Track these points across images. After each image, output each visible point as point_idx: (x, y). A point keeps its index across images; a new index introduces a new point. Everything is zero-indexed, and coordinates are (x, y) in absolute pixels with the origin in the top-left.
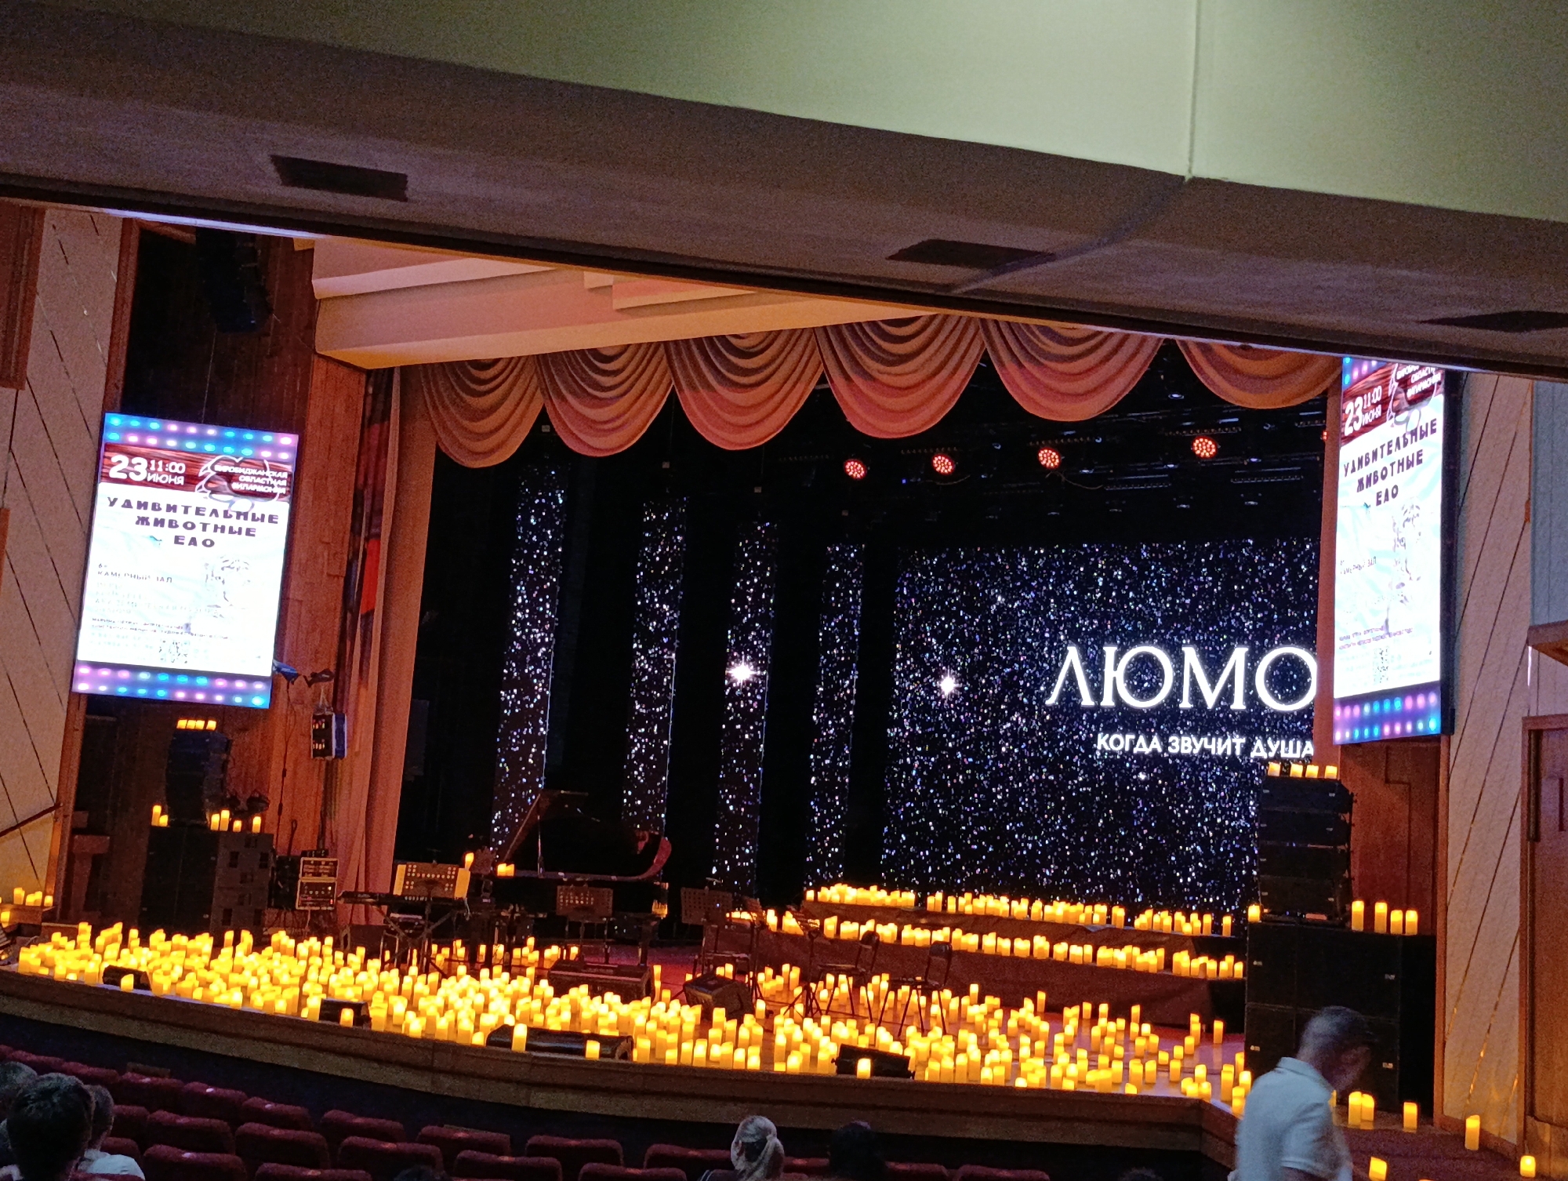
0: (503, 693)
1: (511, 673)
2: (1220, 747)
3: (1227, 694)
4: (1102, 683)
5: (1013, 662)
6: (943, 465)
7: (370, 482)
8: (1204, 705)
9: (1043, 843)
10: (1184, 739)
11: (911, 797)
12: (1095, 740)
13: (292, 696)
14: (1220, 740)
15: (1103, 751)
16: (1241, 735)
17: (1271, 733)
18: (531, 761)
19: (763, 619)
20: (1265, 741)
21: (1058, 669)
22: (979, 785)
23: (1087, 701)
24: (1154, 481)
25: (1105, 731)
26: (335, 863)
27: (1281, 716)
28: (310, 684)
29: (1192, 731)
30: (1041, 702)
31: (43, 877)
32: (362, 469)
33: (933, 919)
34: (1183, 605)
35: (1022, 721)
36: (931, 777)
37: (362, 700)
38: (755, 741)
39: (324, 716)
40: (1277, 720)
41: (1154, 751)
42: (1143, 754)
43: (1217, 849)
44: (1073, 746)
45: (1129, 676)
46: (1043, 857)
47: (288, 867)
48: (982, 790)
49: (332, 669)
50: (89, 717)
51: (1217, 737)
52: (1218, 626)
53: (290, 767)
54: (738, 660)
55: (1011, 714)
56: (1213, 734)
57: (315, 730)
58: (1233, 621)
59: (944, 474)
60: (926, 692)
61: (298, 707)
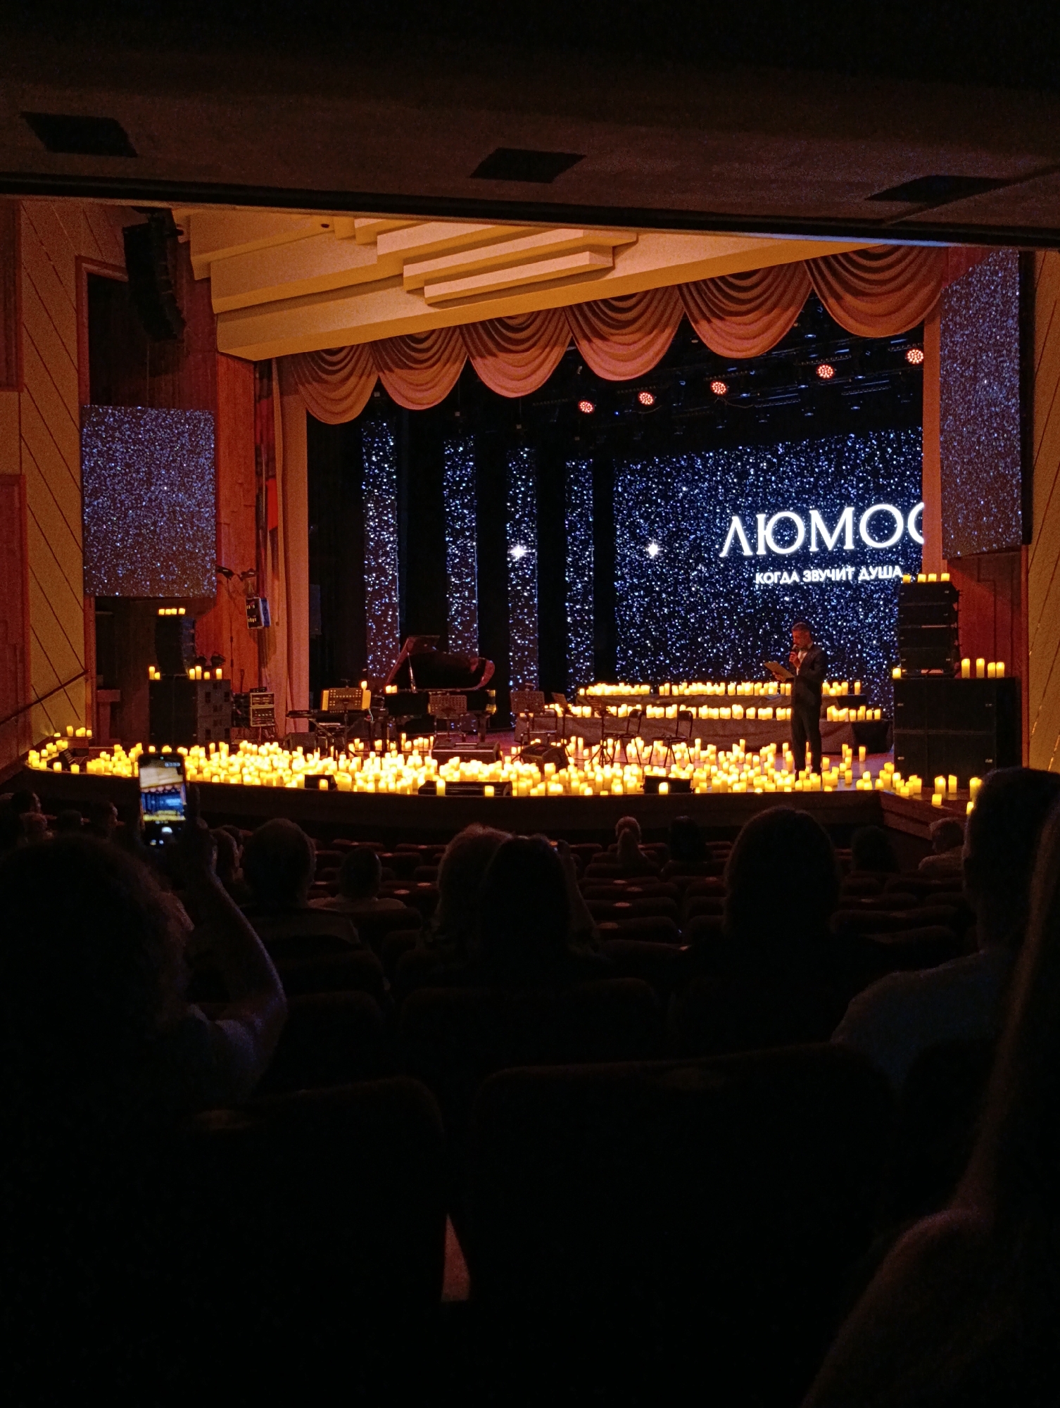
0: (366, 577)
1: (370, 563)
2: (837, 575)
3: (841, 540)
4: (757, 539)
5: (696, 530)
6: (646, 399)
7: (265, 438)
8: (826, 548)
9: (723, 647)
10: (814, 571)
11: (633, 625)
12: (754, 578)
13: (231, 589)
14: (838, 570)
15: (760, 584)
16: (852, 566)
17: (872, 563)
18: (389, 620)
19: (530, 515)
20: (867, 569)
21: (727, 532)
22: (678, 615)
23: (747, 552)
24: (789, 398)
25: (761, 572)
26: (273, 695)
27: (878, 551)
28: (241, 579)
29: (818, 566)
30: (716, 556)
31: (83, 718)
32: (258, 431)
33: (664, 700)
34: (809, 483)
35: (704, 569)
36: (647, 612)
37: (275, 589)
38: (531, 597)
39: (254, 600)
40: (875, 554)
41: (795, 582)
42: (786, 584)
43: (839, 641)
44: (739, 583)
45: (776, 533)
46: (724, 657)
47: (242, 701)
48: (681, 617)
49: (255, 569)
50: (99, 613)
51: (835, 568)
52: (833, 494)
53: (234, 634)
54: (515, 544)
55: (697, 565)
56: (833, 567)
57: (248, 610)
58: (843, 490)
59: (648, 405)
60: (639, 556)
61: (234, 595)
